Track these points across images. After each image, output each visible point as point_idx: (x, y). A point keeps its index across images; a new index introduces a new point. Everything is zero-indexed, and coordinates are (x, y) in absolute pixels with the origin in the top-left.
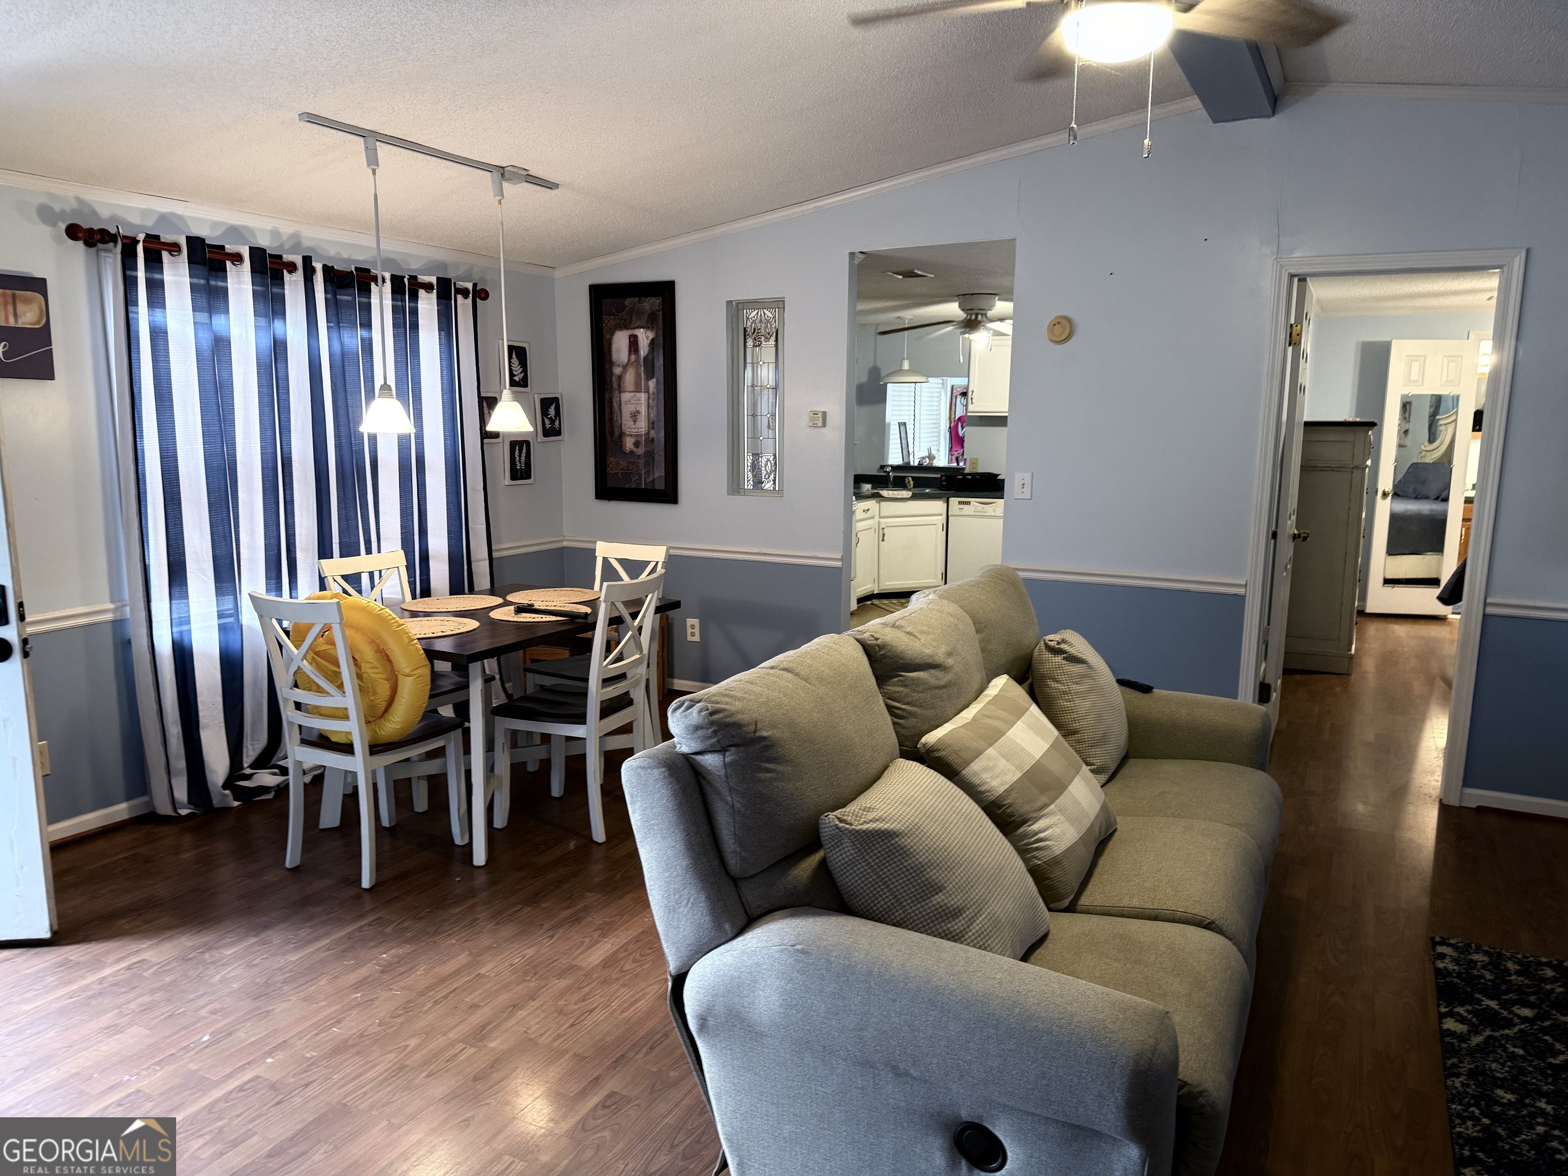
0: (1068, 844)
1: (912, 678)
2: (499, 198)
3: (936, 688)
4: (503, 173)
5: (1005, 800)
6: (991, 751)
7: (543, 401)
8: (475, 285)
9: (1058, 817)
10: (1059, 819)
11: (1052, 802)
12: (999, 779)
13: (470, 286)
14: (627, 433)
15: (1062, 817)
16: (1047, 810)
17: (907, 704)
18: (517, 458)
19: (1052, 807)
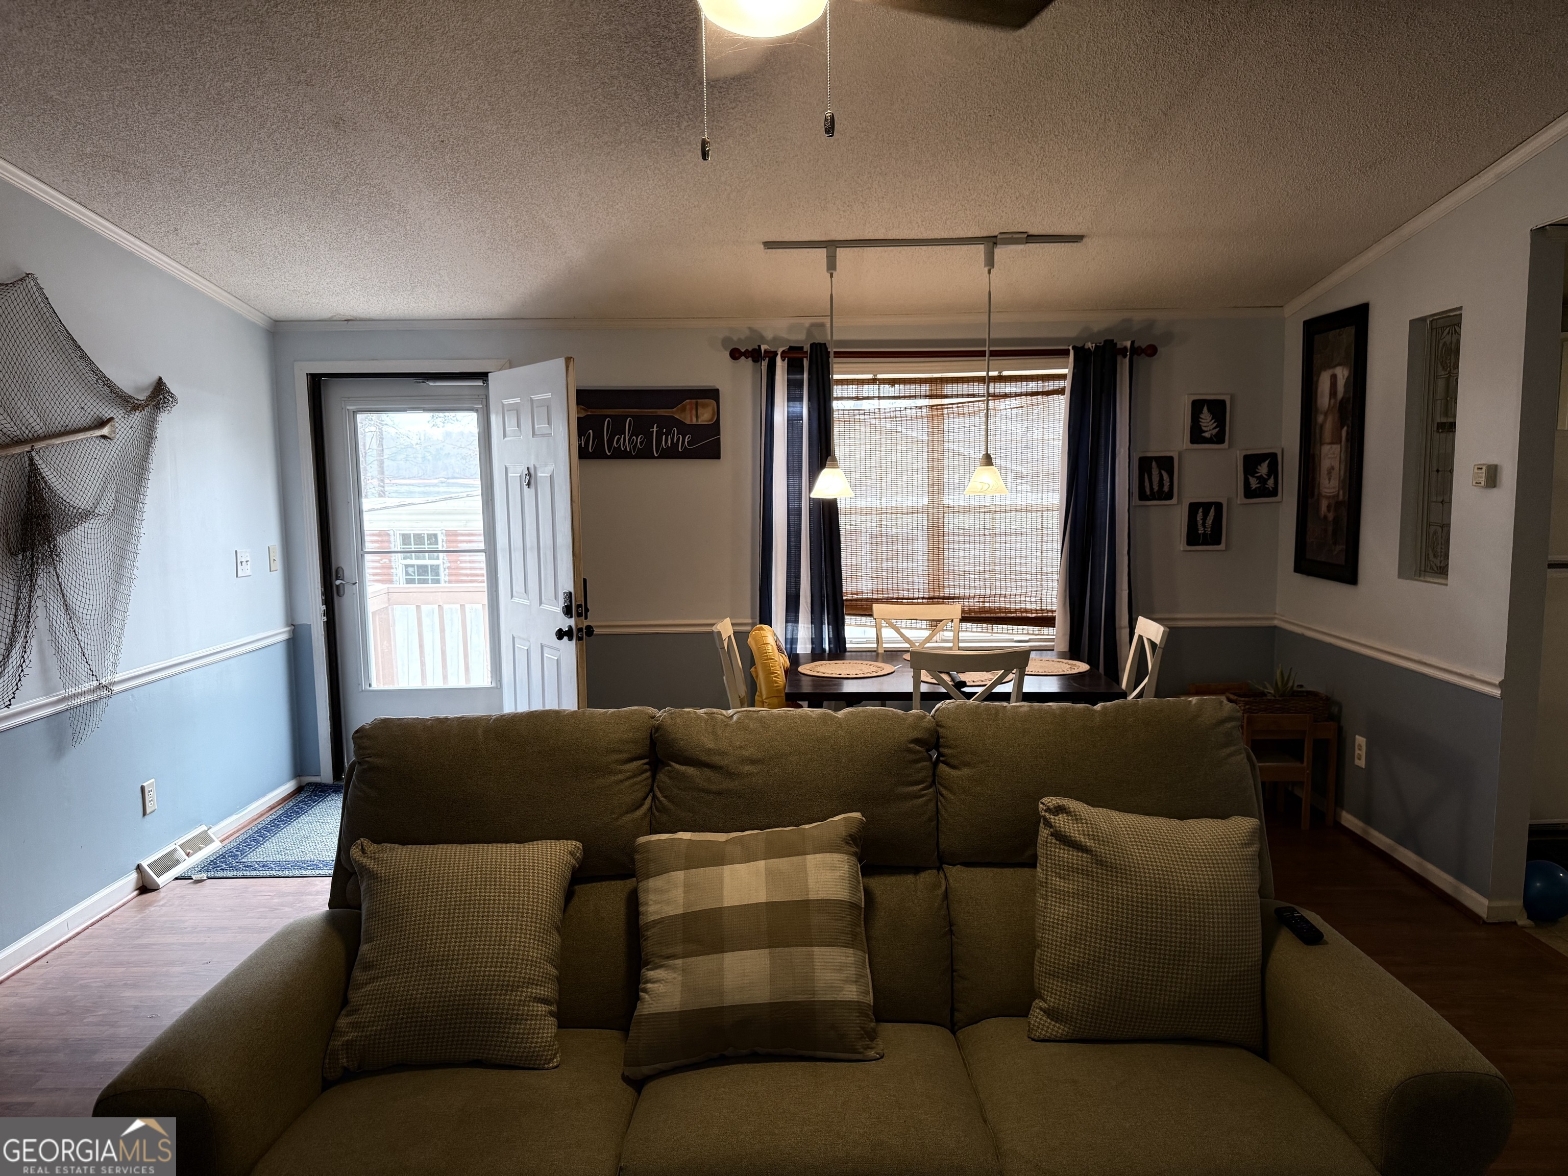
0: (660, 1010)
1: (678, 772)
2: (989, 268)
3: (703, 790)
4: (992, 241)
5: (647, 930)
6: (679, 875)
7: (1247, 458)
8: (1133, 343)
9: (675, 975)
10: (674, 978)
11: (683, 958)
12: (660, 905)
13: (1128, 344)
14: (1324, 494)
15: (680, 978)
16: (671, 962)
17: (665, 797)
18: (1200, 522)
19: (679, 962)
